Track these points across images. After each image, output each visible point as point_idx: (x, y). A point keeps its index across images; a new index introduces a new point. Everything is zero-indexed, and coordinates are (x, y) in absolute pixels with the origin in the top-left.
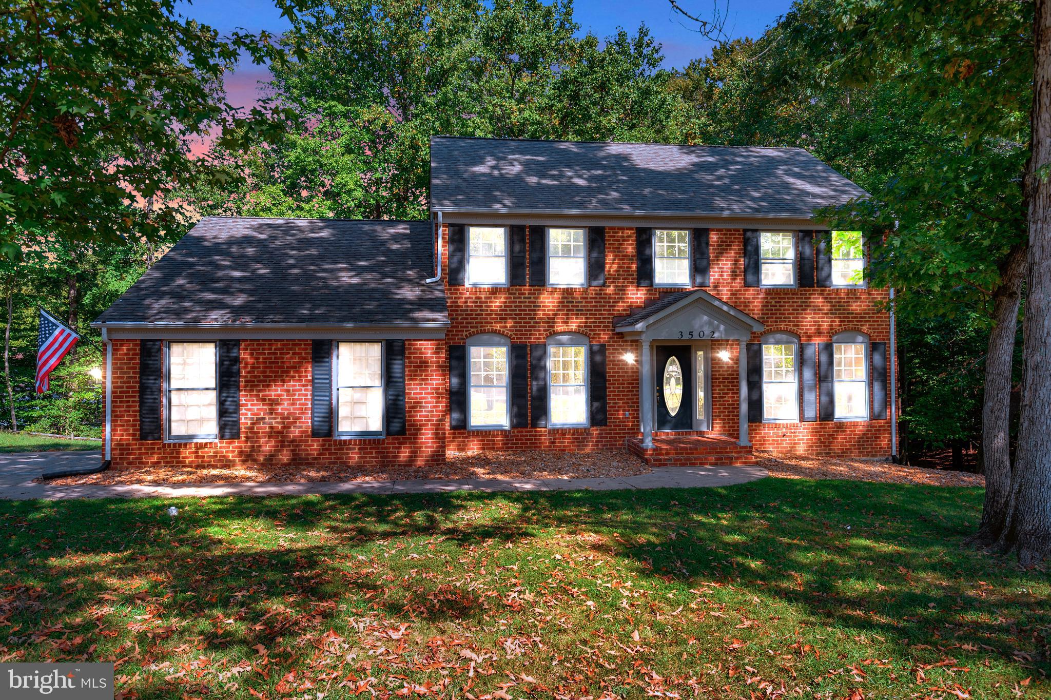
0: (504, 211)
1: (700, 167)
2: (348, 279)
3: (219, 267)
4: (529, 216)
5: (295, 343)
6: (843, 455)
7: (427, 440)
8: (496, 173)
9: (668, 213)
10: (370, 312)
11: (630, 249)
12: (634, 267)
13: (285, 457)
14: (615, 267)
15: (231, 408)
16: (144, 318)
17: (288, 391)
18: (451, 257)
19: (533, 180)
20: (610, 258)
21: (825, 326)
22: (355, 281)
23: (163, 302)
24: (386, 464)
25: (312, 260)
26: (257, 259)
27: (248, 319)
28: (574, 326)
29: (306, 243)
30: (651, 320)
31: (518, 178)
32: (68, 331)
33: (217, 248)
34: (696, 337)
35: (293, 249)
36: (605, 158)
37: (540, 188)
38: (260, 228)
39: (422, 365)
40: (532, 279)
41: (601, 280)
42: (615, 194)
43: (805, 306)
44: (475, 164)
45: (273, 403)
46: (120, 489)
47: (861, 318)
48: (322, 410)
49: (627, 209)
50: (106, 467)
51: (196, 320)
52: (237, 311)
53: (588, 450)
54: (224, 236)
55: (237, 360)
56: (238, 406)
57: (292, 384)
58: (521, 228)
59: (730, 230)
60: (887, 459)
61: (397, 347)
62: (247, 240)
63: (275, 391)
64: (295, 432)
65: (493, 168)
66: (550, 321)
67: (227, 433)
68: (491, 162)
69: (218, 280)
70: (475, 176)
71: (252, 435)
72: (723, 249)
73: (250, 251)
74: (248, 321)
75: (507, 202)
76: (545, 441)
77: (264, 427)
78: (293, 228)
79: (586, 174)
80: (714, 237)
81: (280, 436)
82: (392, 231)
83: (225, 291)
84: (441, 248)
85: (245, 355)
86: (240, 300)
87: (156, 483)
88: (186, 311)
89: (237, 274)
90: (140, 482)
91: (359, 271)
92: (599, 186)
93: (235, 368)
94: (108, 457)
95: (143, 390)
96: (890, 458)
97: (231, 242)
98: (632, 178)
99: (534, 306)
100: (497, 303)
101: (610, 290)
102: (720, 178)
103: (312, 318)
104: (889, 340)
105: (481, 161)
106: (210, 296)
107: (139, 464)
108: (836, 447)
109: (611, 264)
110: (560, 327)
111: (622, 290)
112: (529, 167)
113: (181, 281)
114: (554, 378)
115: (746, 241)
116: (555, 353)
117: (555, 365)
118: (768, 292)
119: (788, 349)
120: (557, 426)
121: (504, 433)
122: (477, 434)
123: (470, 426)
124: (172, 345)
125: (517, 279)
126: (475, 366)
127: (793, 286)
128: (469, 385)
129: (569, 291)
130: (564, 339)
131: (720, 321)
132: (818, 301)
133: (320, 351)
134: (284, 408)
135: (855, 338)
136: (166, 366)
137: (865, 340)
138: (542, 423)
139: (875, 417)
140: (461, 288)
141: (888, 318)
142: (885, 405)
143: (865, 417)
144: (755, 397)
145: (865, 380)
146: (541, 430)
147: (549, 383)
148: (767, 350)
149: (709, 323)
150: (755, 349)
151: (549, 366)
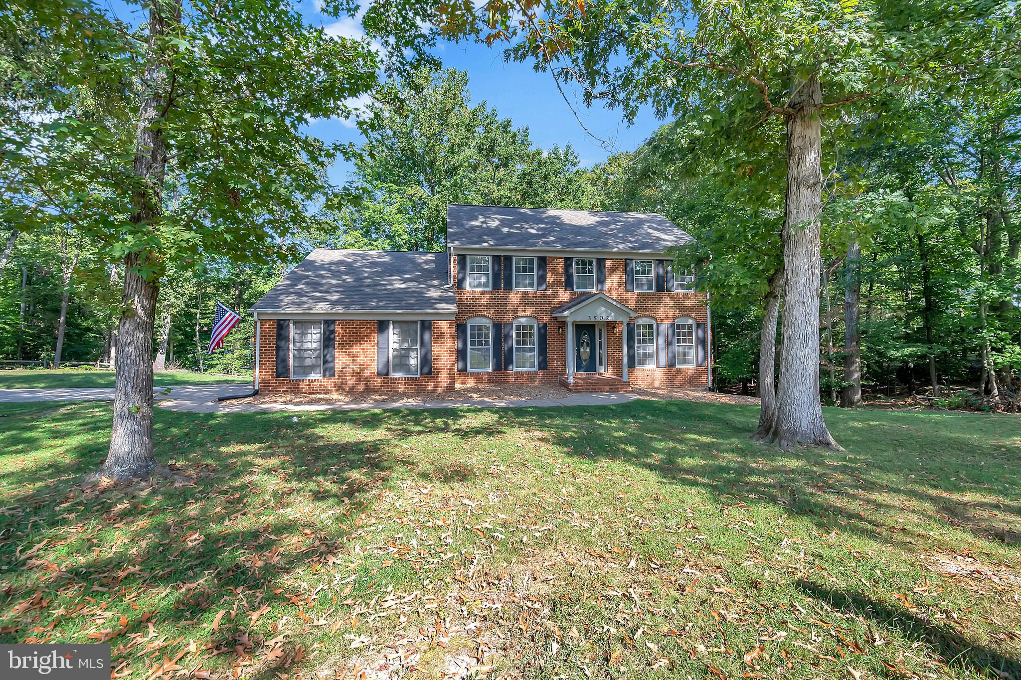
0: (489, 247)
1: (601, 223)
2: (398, 285)
3: (323, 277)
4: (504, 250)
5: (368, 322)
6: (681, 386)
7: (444, 379)
8: (484, 225)
9: (582, 249)
10: (411, 304)
11: (560, 269)
12: (563, 280)
13: (361, 387)
14: (552, 279)
15: (330, 360)
16: (280, 307)
17: (363, 349)
18: (458, 273)
19: (505, 230)
20: (549, 274)
21: (671, 314)
22: (403, 286)
23: (290, 298)
24: (420, 391)
25: (378, 274)
26: (346, 273)
27: (340, 308)
28: (528, 313)
29: (374, 264)
30: (573, 309)
31: (497, 228)
32: (234, 314)
33: (323, 267)
34: (598, 319)
35: (367, 267)
36: (546, 218)
37: (510, 234)
38: (348, 256)
39: (441, 335)
40: (505, 286)
41: (544, 287)
42: (552, 238)
43: (659, 302)
44: (472, 220)
45: (354, 356)
46: (263, 406)
47: (691, 309)
48: (382, 360)
49: (559, 247)
50: (256, 393)
51: (309, 308)
52: (334, 303)
53: (537, 383)
54: (327, 260)
55: (333, 332)
56: (334, 357)
57: (366, 346)
58: (499, 257)
59: (617, 259)
60: (706, 389)
61: (427, 324)
62: (341, 262)
64: (367, 373)
65: (483, 222)
66: (515, 310)
67: (327, 374)
68: (481, 219)
69: (322, 285)
70: (473, 227)
71: (342, 374)
72: (613, 269)
73: (342, 268)
74: (339, 309)
75: (491, 242)
76: (512, 379)
77: (349, 370)
78: (367, 256)
79: (536, 226)
80: (608, 263)
81: (358, 375)
82: (424, 258)
83: (327, 292)
84: (453, 269)
85: (338, 329)
86: (335, 297)
87: (285, 403)
88: (304, 303)
89: (334, 282)
90: (275, 402)
91: (406, 281)
92: (544, 233)
93: (332, 336)
94: (257, 388)
95: (278, 348)
96: (708, 388)
97: (331, 264)
98: (561, 230)
99: (506, 301)
100: (485, 300)
101: (549, 292)
102: (612, 230)
103: (377, 307)
104: (707, 322)
105: (476, 218)
106: (318, 295)
107: (275, 392)
108: (677, 383)
109: (550, 278)
110: (520, 314)
111: (556, 292)
112: (503, 223)
113: (301, 286)
114: (518, 343)
115: (626, 265)
116: (518, 328)
117: (518, 335)
118: (639, 294)
119: (651, 327)
120: (520, 369)
121: (489, 374)
122: (473, 374)
123: (469, 370)
124: (296, 322)
125: (496, 286)
126: (472, 336)
127: (653, 291)
128: (469, 347)
129: (526, 293)
130: (523, 320)
131: (612, 311)
132: (667, 299)
133: (382, 326)
134: (361, 359)
135: (688, 320)
136: (292, 335)
137: (693, 321)
138: (511, 368)
139: (699, 365)
140: (465, 291)
141: (707, 309)
142: (705, 358)
143: (693, 365)
144: (631, 354)
145: (694, 344)
146: (510, 372)
147: (514, 345)
148: (638, 327)
149: (606, 312)
150: (631, 326)
151: (514, 335)
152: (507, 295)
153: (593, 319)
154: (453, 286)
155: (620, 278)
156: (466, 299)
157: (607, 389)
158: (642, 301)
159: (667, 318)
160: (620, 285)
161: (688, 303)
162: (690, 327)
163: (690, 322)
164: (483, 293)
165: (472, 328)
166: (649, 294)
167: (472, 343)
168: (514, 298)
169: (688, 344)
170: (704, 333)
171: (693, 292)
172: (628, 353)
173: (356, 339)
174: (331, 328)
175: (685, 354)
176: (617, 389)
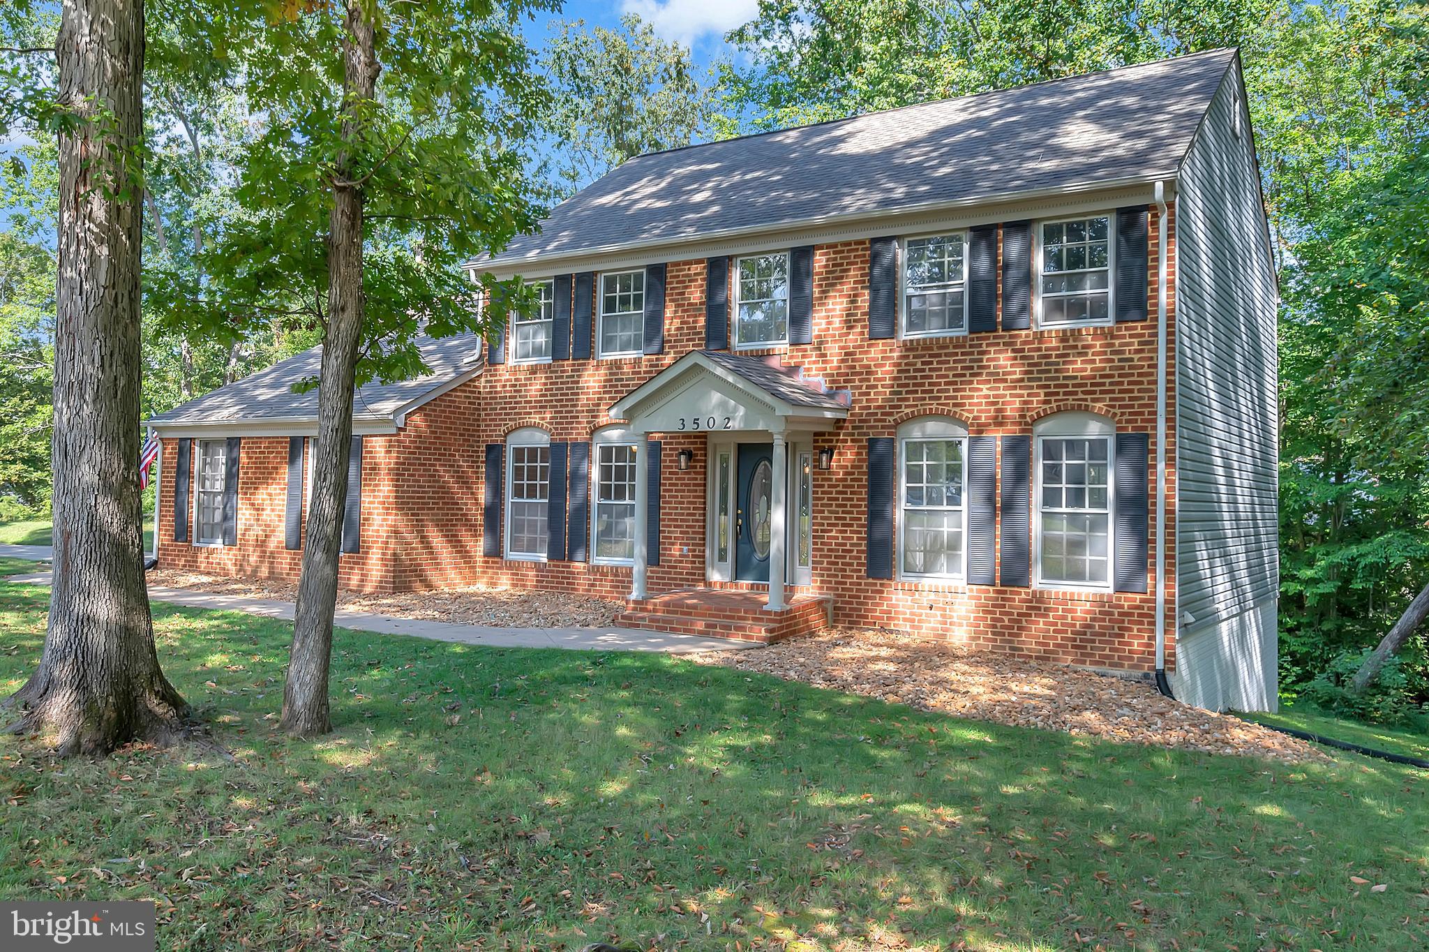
0: (535, 259)
5: (278, 441)
7: (376, 562)
11: (696, 295)
12: (702, 321)
13: (265, 569)
14: (677, 323)
15: (233, 513)
17: (270, 495)
20: (669, 312)
21: (1011, 409)
39: (376, 468)
40: (576, 349)
41: (657, 345)
43: (974, 370)
45: (258, 509)
47: (1093, 387)
48: (294, 516)
49: (686, 233)
51: (208, 417)
56: (236, 509)
57: (273, 489)
58: (566, 278)
59: (849, 244)
60: (1146, 676)
61: (354, 444)
63: (261, 495)
64: (274, 541)
67: (228, 539)
71: (245, 542)
72: (833, 278)
75: (553, 245)
76: (582, 583)
77: (251, 536)
80: (820, 261)
81: (263, 545)
85: (243, 455)
88: (219, 407)
93: (234, 469)
95: (177, 492)
96: (1153, 674)
99: (576, 388)
101: (670, 359)
104: (1155, 428)
107: (174, 565)
108: (1028, 641)
109: (672, 319)
110: (605, 417)
114: (605, 492)
115: (875, 258)
116: (606, 453)
117: (606, 473)
118: (909, 347)
119: (953, 446)
120: (603, 561)
121: (538, 566)
122: (514, 567)
123: (511, 555)
124: (206, 444)
125: (557, 351)
126: (518, 473)
127: (963, 332)
128: (509, 499)
129: (617, 365)
130: (613, 434)
131: (738, 402)
132: (1002, 360)
133: (294, 449)
135: (1085, 425)
136: (197, 465)
137: (1107, 429)
138: (580, 555)
139: (1121, 588)
140: (501, 367)
141: (1155, 382)
142: (1142, 563)
143: (1107, 586)
144: (878, 535)
145: (1110, 511)
146: (579, 566)
147: (595, 498)
148: (915, 450)
149: (722, 405)
150: (880, 448)
151: (595, 474)
152: (578, 371)
154: (481, 357)
155: (853, 300)
156: (504, 386)
157: (700, 625)
158: (919, 366)
159: (999, 421)
160: (849, 323)
161: (1078, 367)
162: (1098, 448)
163: (1094, 430)
164: (533, 370)
165: (519, 453)
166: (942, 344)
167: (518, 492)
168: (592, 380)
169: (1087, 510)
170: (1142, 470)
171: (1109, 322)
172: (869, 532)
173: (264, 474)
174: (234, 455)
175: (1077, 546)
176: (728, 628)
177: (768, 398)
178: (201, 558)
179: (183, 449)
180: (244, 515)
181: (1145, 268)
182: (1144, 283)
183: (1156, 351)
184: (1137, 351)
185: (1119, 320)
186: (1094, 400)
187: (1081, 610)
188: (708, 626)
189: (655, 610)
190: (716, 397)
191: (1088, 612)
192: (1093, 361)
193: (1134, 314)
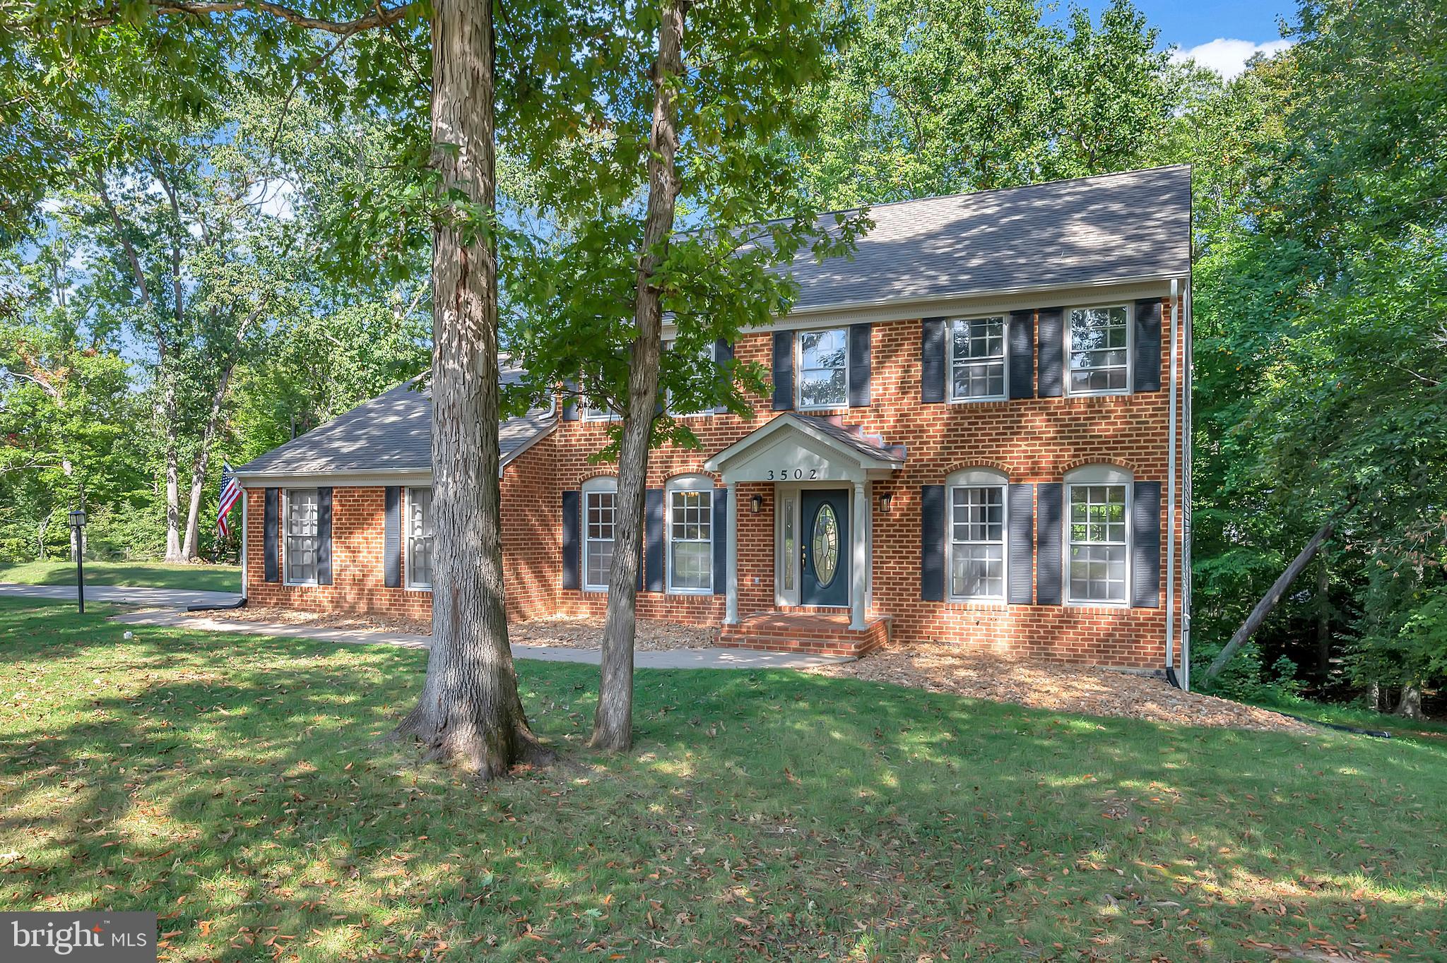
5: (373, 490)
6: (1074, 663)
9: (813, 308)
11: (765, 362)
15: (328, 555)
17: (366, 539)
21: (1046, 461)
23: (298, 451)
27: (334, 466)
28: (694, 465)
34: (791, 478)
43: (1014, 430)
45: (354, 551)
47: (1116, 444)
48: (393, 558)
50: (242, 605)
51: (297, 468)
53: (709, 623)
55: (329, 508)
57: (370, 533)
59: (902, 322)
60: (1159, 674)
63: (357, 539)
64: (370, 583)
66: (668, 461)
67: (323, 579)
71: (340, 581)
72: (888, 352)
74: (331, 468)
76: (661, 609)
77: (347, 576)
80: (876, 336)
81: (360, 584)
85: (335, 503)
86: (356, 446)
88: (303, 459)
93: (328, 515)
94: (244, 597)
95: (266, 536)
96: (1164, 673)
101: (737, 418)
102: (959, 241)
104: (1166, 477)
106: (338, 444)
107: (265, 603)
108: (1060, 649)
110: (679, 468)
111: (753, 415)
114: (678, 532)
115: (926, 335)
116: (678, 499)
117: (678, 516)
118: (958, 410)
119: (994, 493)
120: (678, 591)
122: (589, 596)
123: (587, 587)
126: (593, 516)
127: (1004, 398)
128: (586, 539)
129: (689, 422)
130: (686, 482)
131: (822, 456)
132: (1038, 422)
133: (391, 497)
134: (363, 556)
135: (1107, 475)
136: (284, 512)
137: (1124, 478)
138: (657, 586)
139: (1137, 604)
140: (575, 423)
141: (1167, 441)
142: (1155, 584)
143: (1124, 603)
144: (931, 565)
145: (1127, 543)
146: (656, 596)
147: (669, 537)
148: (961, 494)
149: (808, 459)
150: (932, 494)
151: (669, 517)
153: (778, 478)
154: (555, 414)
155: (907, 370)
156: (579, 440)
157: (795, 644)
158: (966, 426)
159: (1035, 472)
160: (904, 389)
161: (1102, 428)
162: (1118, 492)
163: (1114, 478)
164: (608, 426)
165: (594, 499)
166: (985, 408)
167: (594, 532)
169: (1108, 542)
170: (1155, 511)
171: (1127, 392)
172: (923, 563)
173: (358, 520)
174: (326, 503)
175: (1098, 571)
176: (821, 645)
177: (854, 454)
178: (295, 596)
179: (270, 497)
180: (338, 557)
181: (1158, 349)
182: (1158, 361)
183: (1168, 415)
184: (1152, 416)
185: (1138, 388)
186: (1115, 455)
187: (1104, 623)
188: (801, 644)
189: (749, 632)
190: (802, 452)
191: (1110, 624)
192: (1115, 424)
193: (1149, 386)
